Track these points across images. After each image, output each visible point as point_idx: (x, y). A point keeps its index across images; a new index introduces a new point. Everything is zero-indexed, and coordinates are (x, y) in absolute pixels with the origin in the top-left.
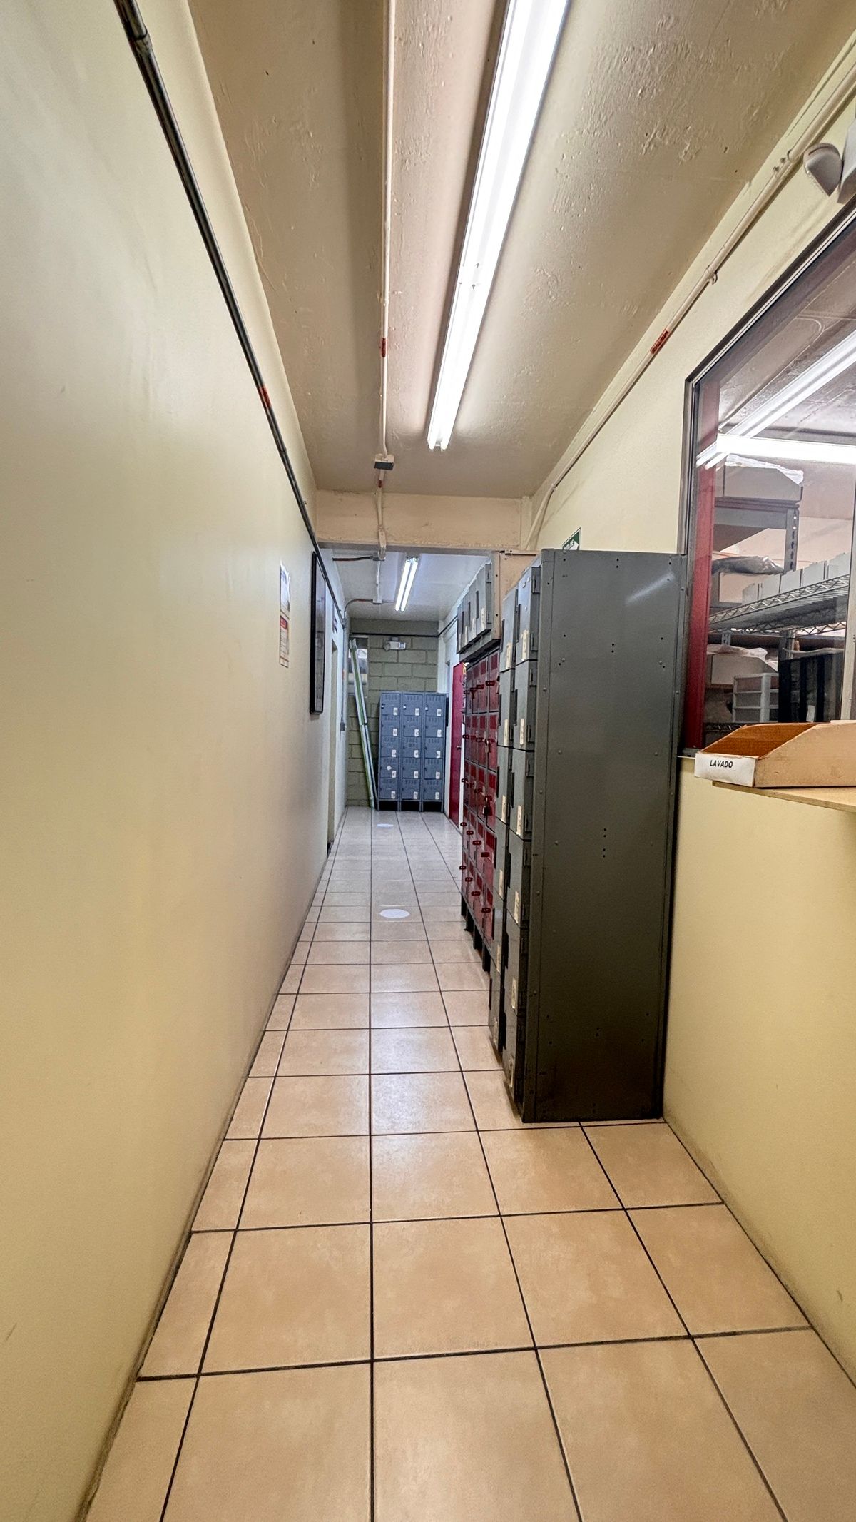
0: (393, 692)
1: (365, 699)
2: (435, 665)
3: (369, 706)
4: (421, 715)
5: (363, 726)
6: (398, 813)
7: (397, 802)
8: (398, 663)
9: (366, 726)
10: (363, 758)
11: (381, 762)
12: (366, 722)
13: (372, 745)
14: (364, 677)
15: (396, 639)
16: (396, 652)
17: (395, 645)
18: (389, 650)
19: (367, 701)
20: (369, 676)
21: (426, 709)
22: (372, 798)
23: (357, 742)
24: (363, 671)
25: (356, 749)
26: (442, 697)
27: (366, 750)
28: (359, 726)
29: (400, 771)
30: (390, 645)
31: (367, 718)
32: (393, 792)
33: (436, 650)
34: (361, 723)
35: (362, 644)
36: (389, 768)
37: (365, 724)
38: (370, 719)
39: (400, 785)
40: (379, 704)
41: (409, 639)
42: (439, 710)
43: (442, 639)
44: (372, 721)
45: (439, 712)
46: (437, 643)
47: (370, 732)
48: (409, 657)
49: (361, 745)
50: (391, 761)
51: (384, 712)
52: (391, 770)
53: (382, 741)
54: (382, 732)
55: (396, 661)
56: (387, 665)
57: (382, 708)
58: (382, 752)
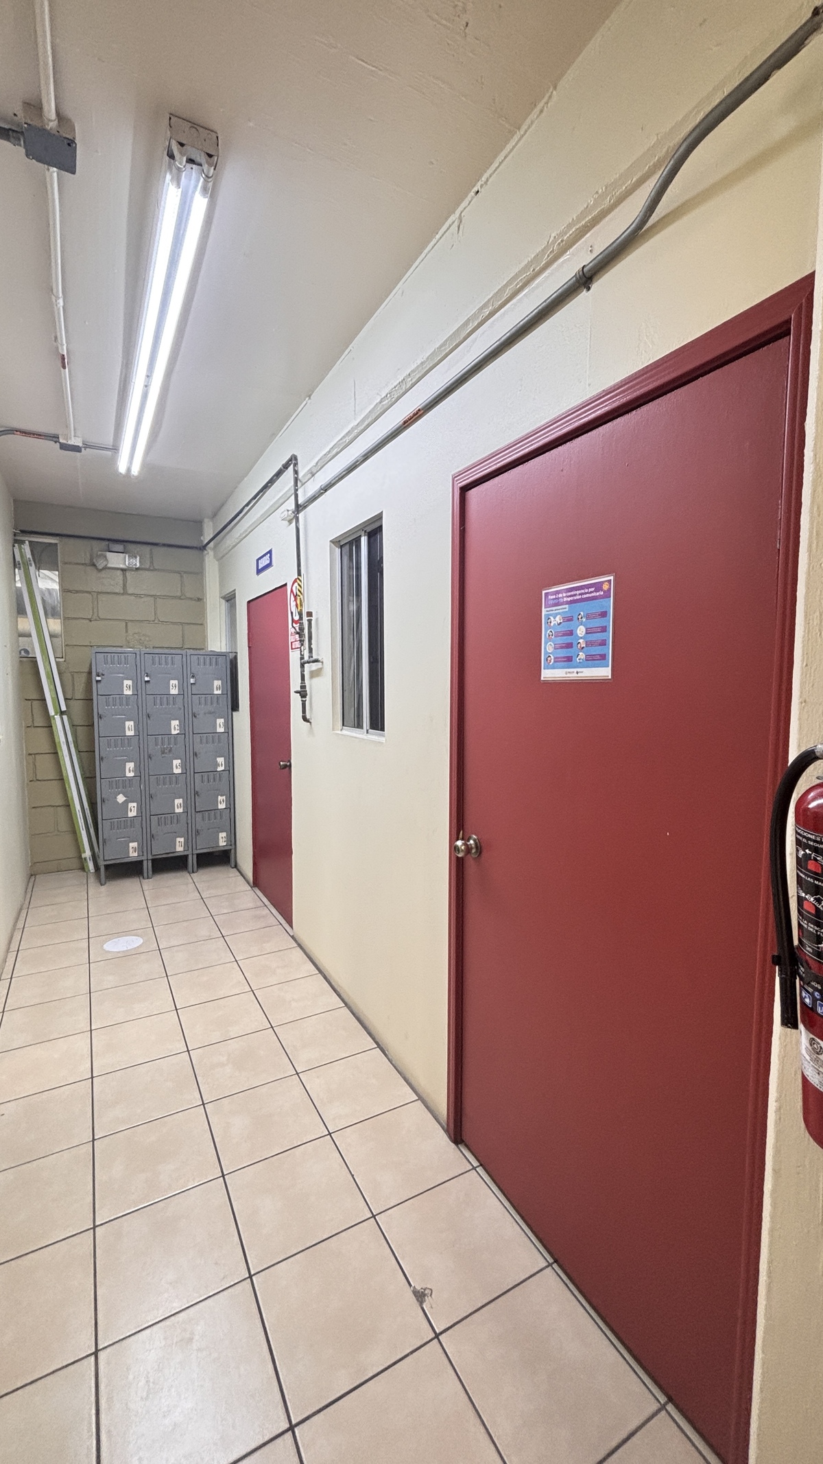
0: (119, 650)
1: (57, 664)
2: (199, 600)
3: (67, 676)
4: (182, 693)
5: (57, 718)
6: (145, 882)
7: (141, 862)
8: (125, 593)
9: (65, 717)
10: (62, 779)
11: (102, 789)
12: (64, 708)
13: (79, 752)
14: (55, 625)
15: (120, 547)
16: (119, 572)
17: (116, 560)
18: (105, 568)
19: (63, 668)
20: (66, 619)
21: (192, 681)
22: (87, 854)
23: (45, 747)
24: (51, 612)
25: (45, 763)
26: (221, 659)
27: (67, 759)
28: (48, 718)
29: (145, 800)
30: (106, 560)
31: (66, 699)
32: (133, 845)
33: (199, 573)
34: (52, 712)
35: (45, 557)
36: (121, 799)
37: (62, 713)
38: (71, 702)
39: (145, 827)
40: (90, 673)
41: (147, 549)
42: (217, 683)
43: (211, 553)
44: (78, 707)
45: (217, 687)
46: (202, 561)
47: (73, 726)
48: (147, 583)
49: (55, 753)
50: (124, 785)
51: (102, 689)
52: (126, 803)
53: (101, 747)
54: (101, 728)
55: (122, 592)
56: (102, 598)
57: (97, 681)
58: (103, 770)
